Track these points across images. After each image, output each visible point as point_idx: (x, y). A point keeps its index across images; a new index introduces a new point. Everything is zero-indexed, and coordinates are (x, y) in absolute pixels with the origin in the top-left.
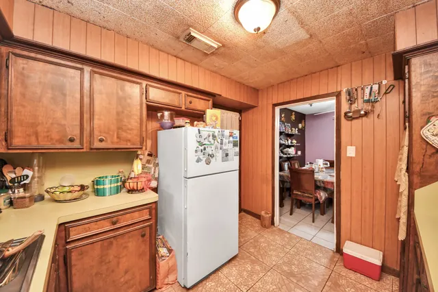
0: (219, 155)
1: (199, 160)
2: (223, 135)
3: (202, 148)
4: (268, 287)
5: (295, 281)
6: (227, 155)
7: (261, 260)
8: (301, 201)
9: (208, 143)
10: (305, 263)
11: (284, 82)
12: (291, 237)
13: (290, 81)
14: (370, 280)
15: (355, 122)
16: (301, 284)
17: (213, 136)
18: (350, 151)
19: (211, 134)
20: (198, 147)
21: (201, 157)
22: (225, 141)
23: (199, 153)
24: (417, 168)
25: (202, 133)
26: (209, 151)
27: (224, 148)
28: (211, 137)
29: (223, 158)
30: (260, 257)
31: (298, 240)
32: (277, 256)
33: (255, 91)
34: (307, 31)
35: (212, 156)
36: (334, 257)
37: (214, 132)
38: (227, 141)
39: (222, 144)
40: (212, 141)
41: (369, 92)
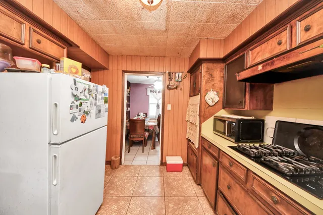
0: (94, 111)
1: (73, 119)
2: (97, 90)
3: (78, 103)
4: (136, 212)
6: (100, 111)
7: (122, 195)
8: (133, 141)
9: (84, 98)
11: (132, 56)
12: (136, 167)
13: (136, 56)
15: (171, 90)
17: (89, 90)
18: (169, 107)
19: (87, 87)
20: (73, 102)
21: (76, 114)
22: (99, 97)
23: (75, 110)
24: (202, 114)
25: (78, 85)
26: (85, 107)
27: (98, 104)
28: (87, 91)
29: (96, 114)
30: (120, 193)
31: (139, 167)
32: (132, 185)
33: (107, 55)
34: (167, 25)
35: (87, 113)
36: (160, 169)
37: (90, 85)
38: (100, 97)
39: (96, 99)
40: (88, 96)
41: (178, 76)
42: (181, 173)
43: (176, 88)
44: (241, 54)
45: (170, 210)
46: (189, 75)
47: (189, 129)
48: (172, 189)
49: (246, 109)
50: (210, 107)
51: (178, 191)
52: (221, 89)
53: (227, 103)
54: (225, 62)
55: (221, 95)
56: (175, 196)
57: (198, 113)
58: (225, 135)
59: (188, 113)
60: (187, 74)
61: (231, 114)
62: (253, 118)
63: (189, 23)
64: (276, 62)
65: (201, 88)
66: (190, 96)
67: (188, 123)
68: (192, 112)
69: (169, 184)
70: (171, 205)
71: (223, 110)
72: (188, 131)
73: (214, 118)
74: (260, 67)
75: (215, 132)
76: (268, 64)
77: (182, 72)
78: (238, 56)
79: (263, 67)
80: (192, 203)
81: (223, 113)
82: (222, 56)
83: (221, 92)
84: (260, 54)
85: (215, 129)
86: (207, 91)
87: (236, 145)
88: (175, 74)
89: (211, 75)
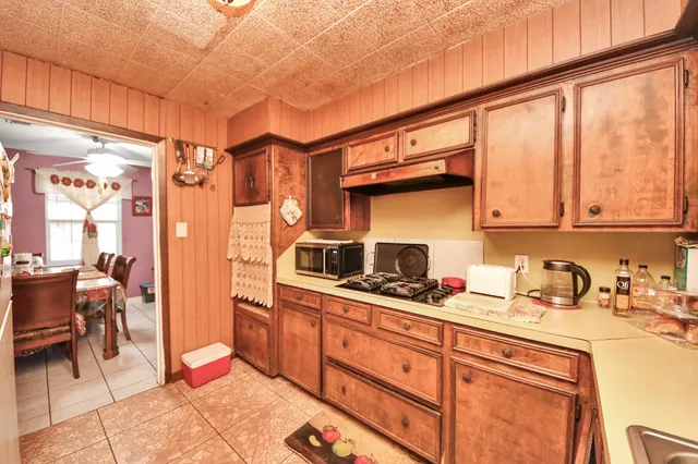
5: (179, 454)
10: (156, 428)
14: (224, 378)
15: (186, 189)
16: (189, 448)
18: (181, 230)
24: (277, 241)
31: (94, 418)
41: (204, 155)
42: (229, 376)
43: (201, 184)
44: (336, 148)
45: (245, 447)
46: (229, 158)
47: (239, 275)
48: (227, 411)
49: (346, 229)
50: (289, 228)
51: (241, 408)
52: (302, 196)
53: (314, 220)
54: (308, 152)
55: (304, 207)
56: (241, 418)
57: (269, 241)
58: (322, 272)
59: (231, 241)
60: (226, 154)
61: (319, 238)
62: (351, 241)
63: (261, 63)
64: (392, 174)
65: (270, 191)
66: (236, 204)
67: (235, 264)
68: (246, 238)
69: (212, 409)
70: (243, 439)
71: (307, 233)
72: (234, 282)
73: (297, 248)
74: (374, 175)
75: (299, 271)
76: (383, 174)
77: (214, 149)
78: (330, 149)
79: (377, 176)
80: (279, 411)
81: (308, 238)
82: (304, 141)
83: (304, 202)
84: (364, 155)
85: (298, 266)
86: (283, 198)
87: (344, 281)
88: (195, 147)
89: (288, 169)
